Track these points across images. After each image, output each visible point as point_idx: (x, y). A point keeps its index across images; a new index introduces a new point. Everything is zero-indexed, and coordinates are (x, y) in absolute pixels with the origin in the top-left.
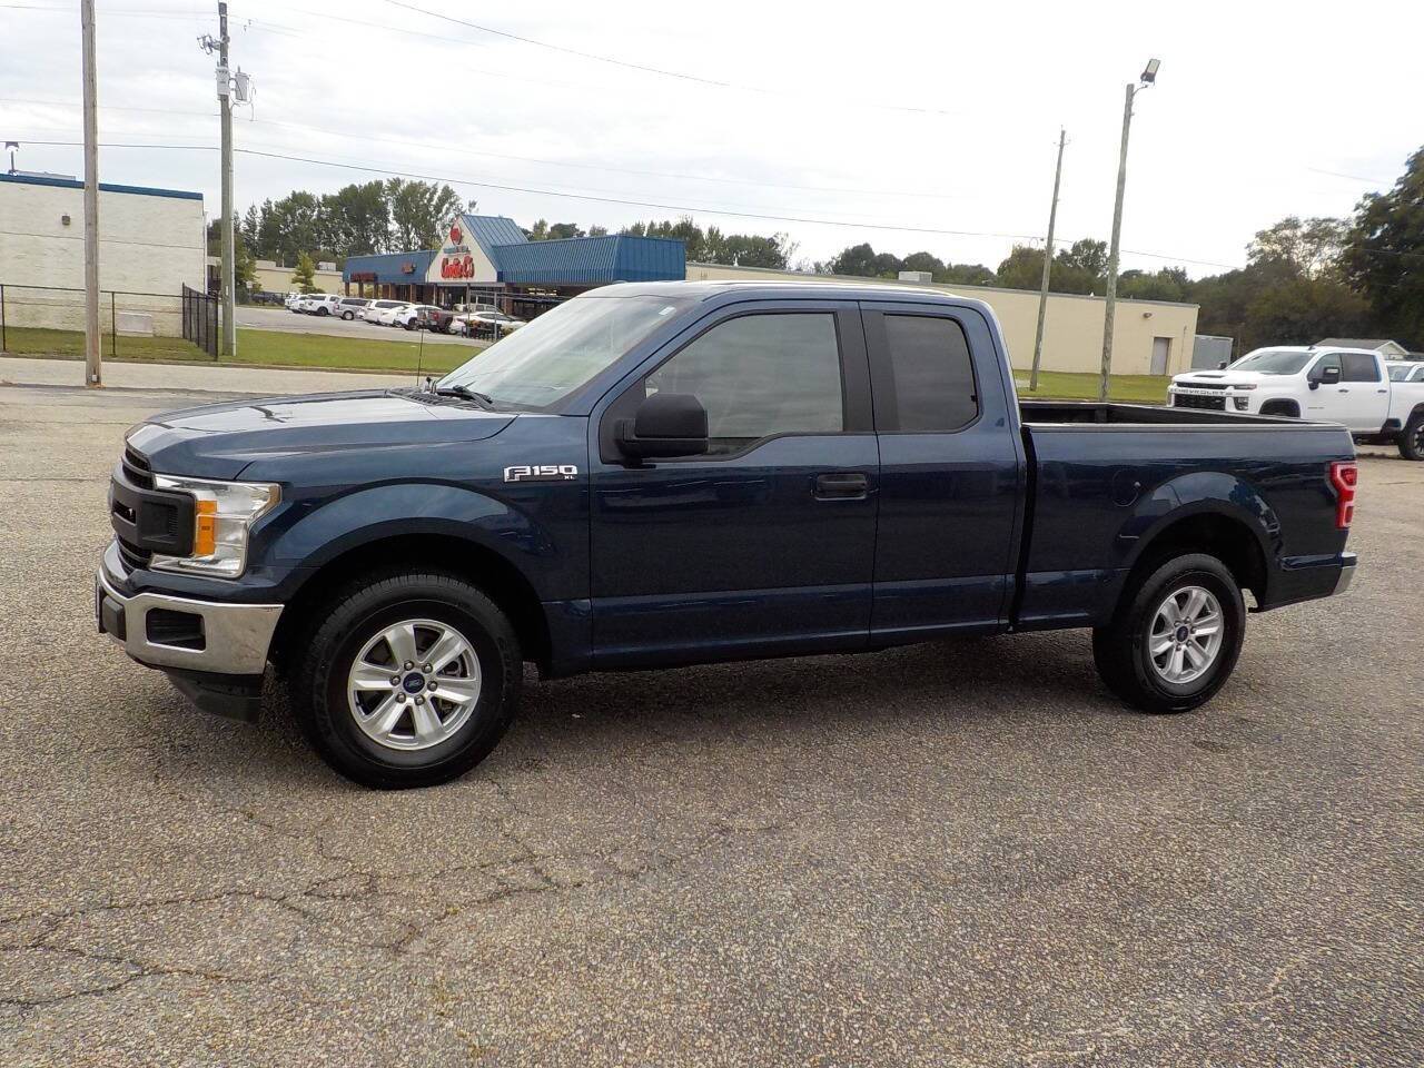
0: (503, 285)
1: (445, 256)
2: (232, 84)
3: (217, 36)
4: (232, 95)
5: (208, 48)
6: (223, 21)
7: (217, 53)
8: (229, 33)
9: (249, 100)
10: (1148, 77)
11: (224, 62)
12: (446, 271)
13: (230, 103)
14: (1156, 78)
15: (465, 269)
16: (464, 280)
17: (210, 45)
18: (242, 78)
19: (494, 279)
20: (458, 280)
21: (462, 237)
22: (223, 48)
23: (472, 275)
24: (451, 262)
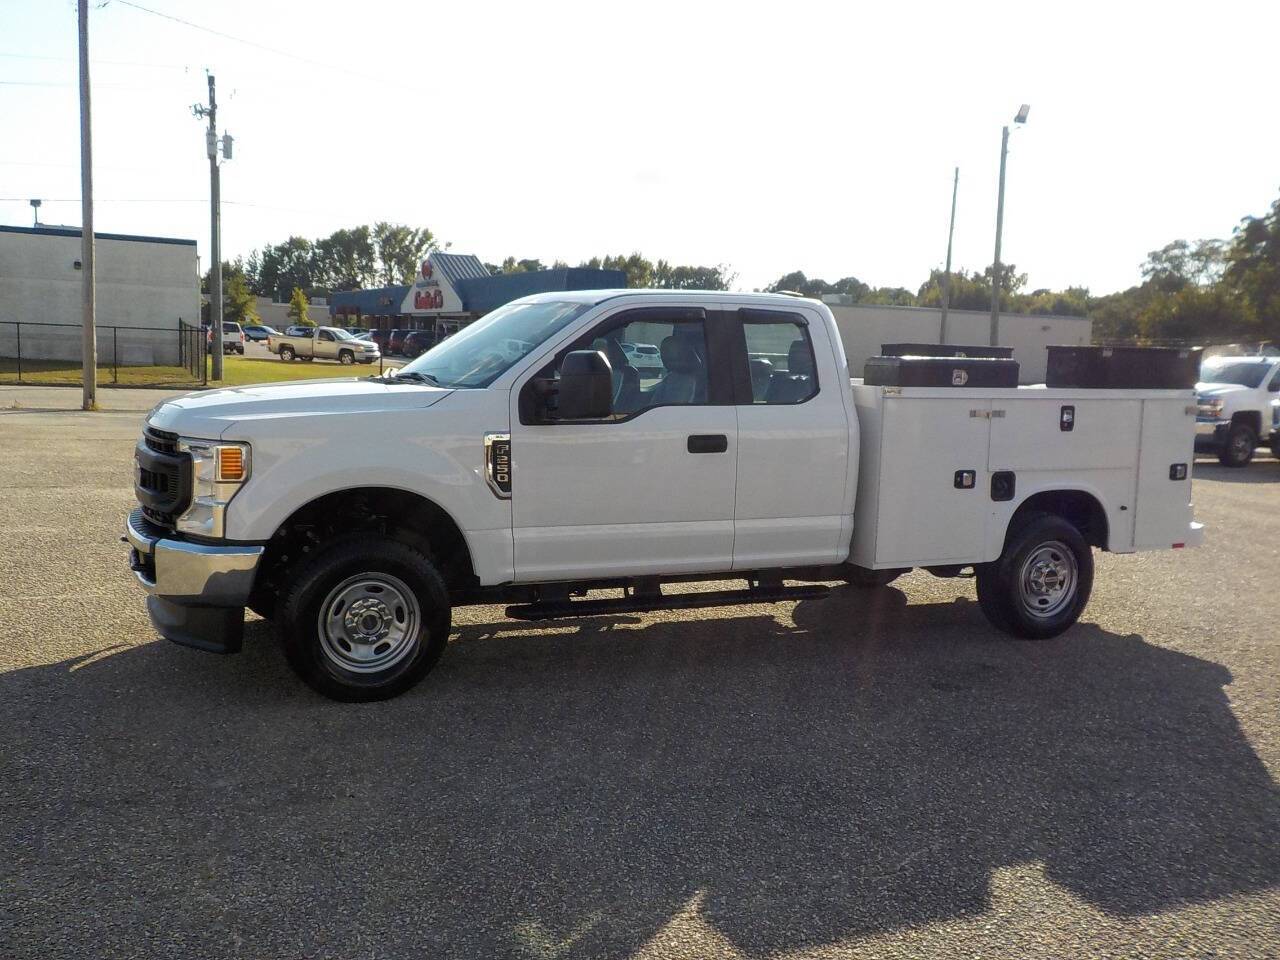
0: (467, 314)
1: (418, 290)
2: (220, 145)
3: (207, 105)
4: (220, 156)
5: (198, 115)
6: (212, 90)
7: (206, 120)
8: (217, 102)
10: (1021, 118)
11: (213, 126)
12: (419, 303)
13: (218, 160)
14: (1028, 119)
15: (436, 300)
16: (434, 311)
17: (201, 113)
18: (228, 140)
19: (460, 309)
20: (429, 311)
21: (431, 272)
22: (212, 114)
23: (441, 306)
24: (423, 295)
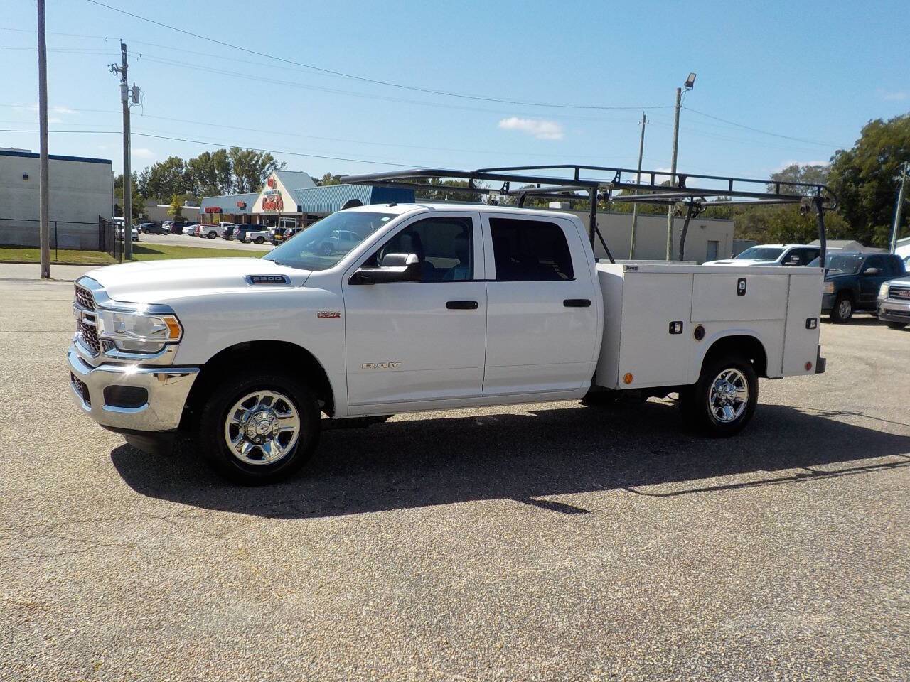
0: (301, 214)
1: (266, 196)
2: (130, 93)
3: (120, 65)
4: (130, 100)
5: (114, 72)
6: (125, 54)
7: (120, 74)
8: (128, 63)
9: (140, 102)
10: (690, 84)
11: (125, 79)
12: (265, 206)
13: (129, 104)
14: (694, 85)
15: (279, 204)
16: (277, 211)
17: (116, 70)
18: (136, 90)
19: (296, 211)
20: (273, 211)
21: (275, 184)
22: (124, 71)
23: (282, 208)
24: (268, 200)
